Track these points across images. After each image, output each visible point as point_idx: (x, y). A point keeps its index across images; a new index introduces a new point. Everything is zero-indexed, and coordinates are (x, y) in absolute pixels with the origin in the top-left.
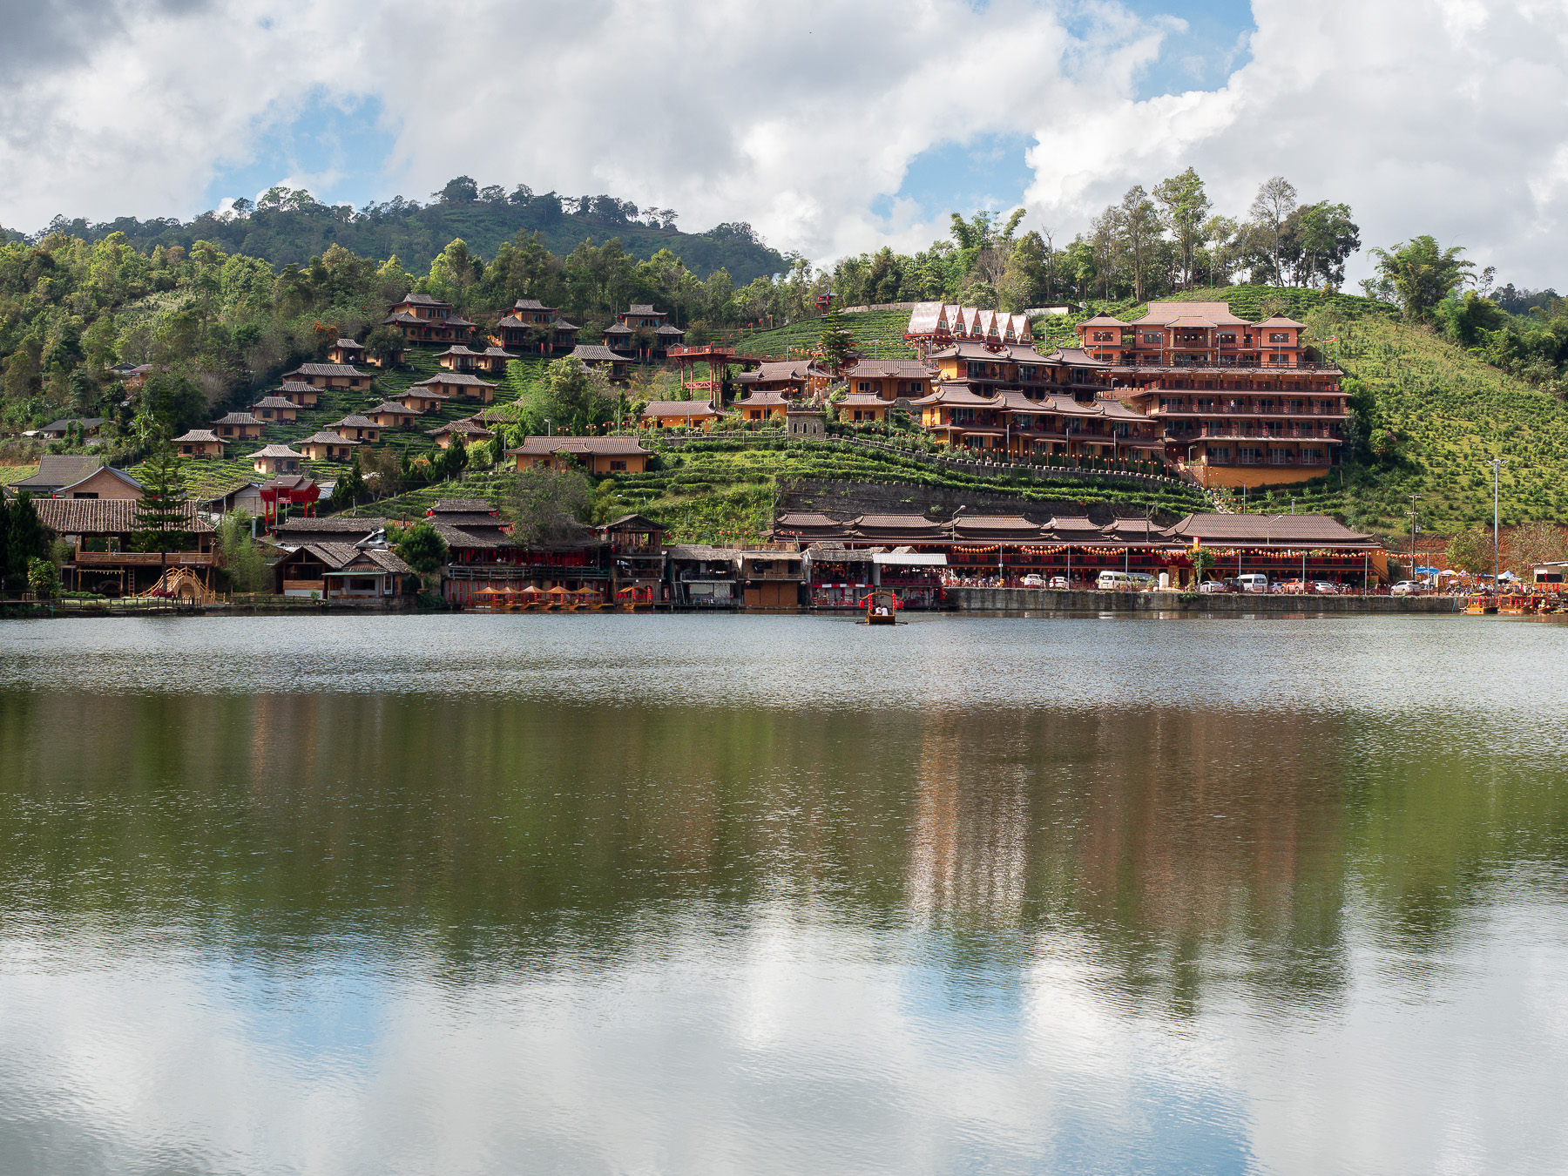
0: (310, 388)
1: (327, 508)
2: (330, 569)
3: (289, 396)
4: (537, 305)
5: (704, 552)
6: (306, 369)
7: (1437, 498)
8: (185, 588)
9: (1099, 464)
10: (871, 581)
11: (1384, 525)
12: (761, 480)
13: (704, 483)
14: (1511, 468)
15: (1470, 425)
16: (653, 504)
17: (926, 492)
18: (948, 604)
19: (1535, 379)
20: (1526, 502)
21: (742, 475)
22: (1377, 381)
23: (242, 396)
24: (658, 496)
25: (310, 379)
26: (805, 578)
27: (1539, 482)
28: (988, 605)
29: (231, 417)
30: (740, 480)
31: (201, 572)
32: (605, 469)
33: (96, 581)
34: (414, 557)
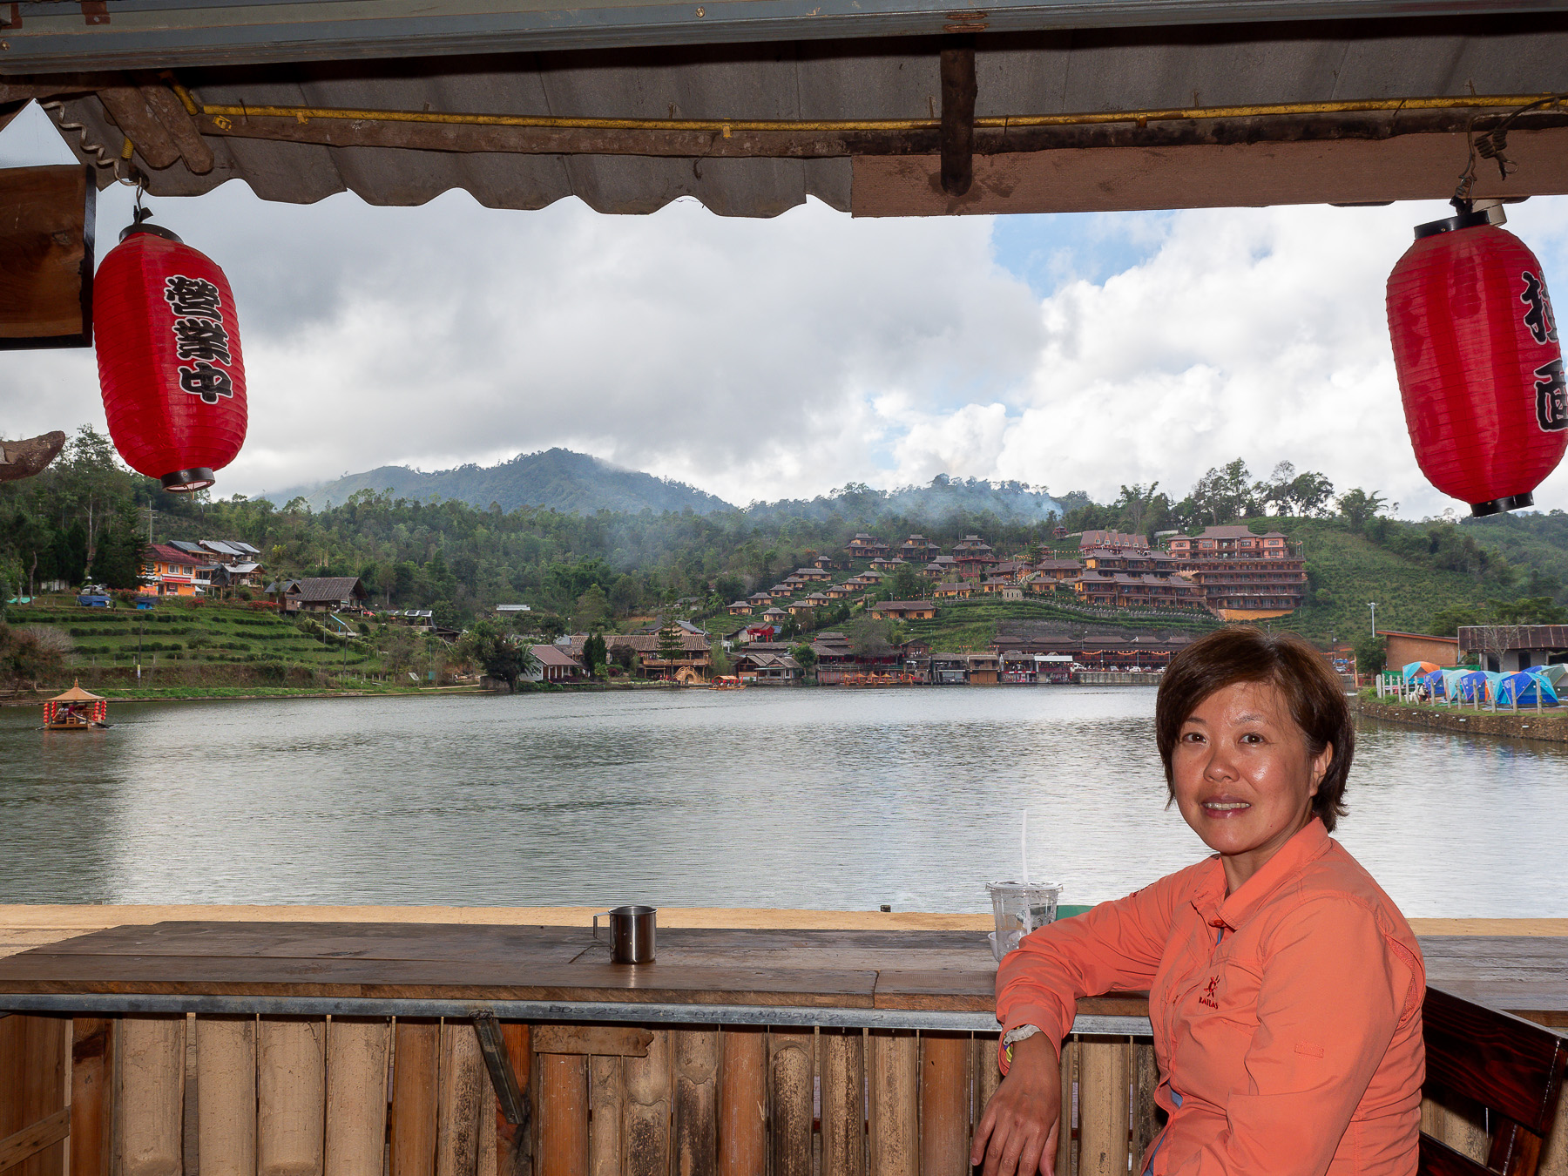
0: (800, 580)
1: (780, 638)
2: (759, 667)
3: (789, 585)
4: (920, 537)
5: (953, 657)
6: (800, 571)
7: (1350, 624)
8: (689, 677)
9: (1166, 609)
10: (1034, 669)
11: (1321, 638)
12: (988, 620)
13: (959, 622)
14: (1395, 607)
15: (1375, 585)
16: (934, 633)
17: (1072, 625)
18: (1075, 681)
19: (1417, 560)
20: (1400, 625)
21: (980, 618)
22: (1327, 563)
23: (765, 584)
24: (937, 629)
25: (801, 576)
26: (1001, 669)
27: (1409, 614)
28: (1096, 681)
29: (758, 595)
30: (978, 621)
31: (698, 669)
32: (914, 616)
33: (653, 673)
34: (801, 661)
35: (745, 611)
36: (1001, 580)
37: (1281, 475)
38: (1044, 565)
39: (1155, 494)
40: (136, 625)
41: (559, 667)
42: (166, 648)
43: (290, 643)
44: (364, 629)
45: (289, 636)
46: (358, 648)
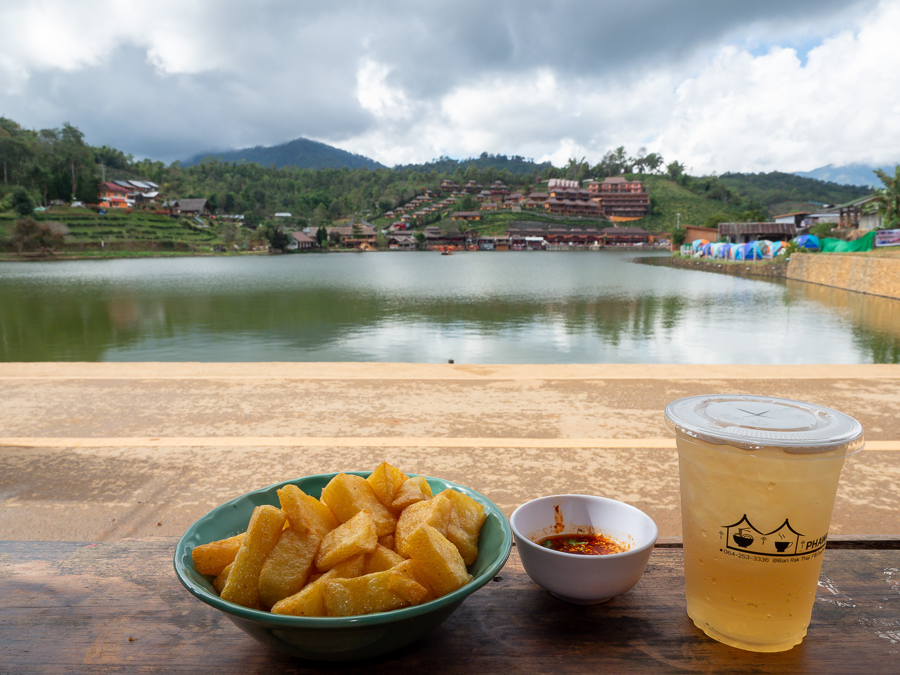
0: (418, 202)
1: (409, 229)
2: (399, 242)
3: (413, 204)
4: (475, 182)
5: (488, 238)
6: (418, 197)
7: (668, 223)
8: (366, 247)
9: (586, 216)
10: (526, 244)
12: (505, 221)
13: (492, 222)
14: (688, 216)
15: (680, 205)
16: (480, 227)
17: (543, 223)
18: (544, 248)
19: (700, 194)
20: (692, 223)
21: (501, 220)
22: (659, 195)
23: (402, 204)
24: (481, 225)
25: (419, 200)
26: (510, 243)
28: (553, 249)
29: (398, 209)
31: (371, 243)
32: (471, 219)
33: (350, 245)
34: (419, 239)
35: (392, 216)
36: (511, 202)
37: (641, 153)
38: (533, 195)
39: (584, 162)
40: (99, 221)
41: (305, 242)
42: (116, 233)
43: (175, 231)
44: (211, 224)
45: (175, 227)
46: (209, 233)
